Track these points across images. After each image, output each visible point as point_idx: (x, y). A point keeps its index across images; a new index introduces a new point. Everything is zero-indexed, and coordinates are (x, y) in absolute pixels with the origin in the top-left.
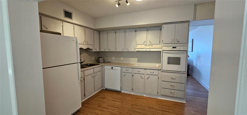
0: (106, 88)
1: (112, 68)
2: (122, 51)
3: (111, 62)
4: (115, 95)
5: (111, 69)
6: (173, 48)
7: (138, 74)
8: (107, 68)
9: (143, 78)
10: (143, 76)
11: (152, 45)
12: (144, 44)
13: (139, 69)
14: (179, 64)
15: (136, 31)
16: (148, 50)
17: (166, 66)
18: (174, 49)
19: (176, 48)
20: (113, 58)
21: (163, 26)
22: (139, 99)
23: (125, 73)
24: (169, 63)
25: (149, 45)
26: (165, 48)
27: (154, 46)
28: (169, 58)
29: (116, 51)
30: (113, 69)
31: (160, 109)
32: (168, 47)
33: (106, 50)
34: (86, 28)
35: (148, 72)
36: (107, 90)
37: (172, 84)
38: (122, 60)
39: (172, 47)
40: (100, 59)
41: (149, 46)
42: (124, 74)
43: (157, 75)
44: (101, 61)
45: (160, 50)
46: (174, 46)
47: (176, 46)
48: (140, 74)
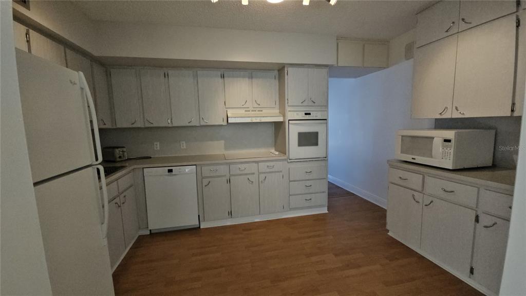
0: (150, 230)
1: (170, 171)
2: (190, 125)
3: (151, 158)
4: (190, 240)
5: (167, 173)
6: (306, 114)
7: (241, 175)
8: (154, 175)
9: (252, 184)
10: (251, 178)
11: (261, 109)
12: (244, 106)
13: (242, 163)
14: (316, 144)
15: (223, 76)
16: (258, 120)
17: (295, 150)
18: (307, 117)
19: (310, 114)
20: (157, 146)
21: (286, 69)
23: (210, 179)
24: (300, 144)
25: (254, 109)
26: (290, 115)
27: (265, 111)
28: (301, 135)
29: (170, 125)
30: (173, 173)
31: (303, 235)
32: (298, 113)
33: (139, 124)
35: (263, 167)
36: (154, 235)
37: (308, 183)
38: (185, 147)
39: (304, 113)
40: (117, 151)
41: (255, 112)
42: (205, 182)
43: (281, 171)
44: (120, 157)
45: (281, 119)
46: (308, 110)
47: (311, 111)
48: (246, 174)
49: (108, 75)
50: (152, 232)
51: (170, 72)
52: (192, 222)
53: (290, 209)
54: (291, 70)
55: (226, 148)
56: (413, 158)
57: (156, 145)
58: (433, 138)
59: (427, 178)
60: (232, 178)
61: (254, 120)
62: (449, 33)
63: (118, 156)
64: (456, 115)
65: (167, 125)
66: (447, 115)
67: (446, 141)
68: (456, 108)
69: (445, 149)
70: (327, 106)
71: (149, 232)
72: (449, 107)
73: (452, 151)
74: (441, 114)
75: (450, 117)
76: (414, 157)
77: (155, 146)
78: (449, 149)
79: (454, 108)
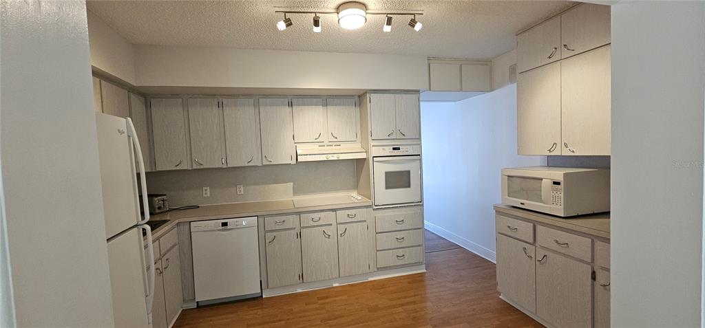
0: (198, 302)
1: (225, 224)
3: (198, 207)
4: (249, 314)
5: (221, 228)
6: (394, 149)
7: (314, 226)
8: (203, 230)
9: (329, 238)
10: (328, 230)
11: (338, 143)
12: (318, 140)
13: (315, 212)
14: (408, 185)
15: (290, 105)
16: (335, 157)
17: (383, 195)
18: (396, 153)
19: (399, 149)
20: (207, 192)
21: (368, 95)
22: (327, 298)
23: (275, 234)
24: (389, 186)
25: (330, 143)
26: (375, 151)
27: (343, 145)
28: (389, 175)
29: (225, 166)
30: (229, 227)
31: (394, 303)
32: (384, 148)
34: (103, 82)
35: (342, 216)
36: (201, 307)
37: (399, 235)
38: (242, 193)
39: (392, 147)
41: (331, 147)
42: (270, 236)
43: (365, 221)
44: (159, 208)
45: (363, 156)
46: (396, 143)
47: (400, 145)
48: (321, 226)
49: (148, 106)
50: (200, 304)
51: (225, 101)
52: (252, 289)
53: (378, 268)
54: (373, 96)
55: (295, 193)
56: (522, 204)
57: (206, 190)
58: (542, 179)
59: (539, 228)
60: (303, 231)
61: (331, 158)
62: (551, 60)
63: (157, 206)
64: (566, 153)
65: (221, 166)
66: (557, 152)
67: (555, 183)
68: (566, 145)
69: (555, 192)
70: (420, 139)
71: (196, 304)
72: (558, 142)
73: (562, 195)
74: (550, 150)
75: (560, 154)
76: (523, 201)
77: (204, 192)
78: (559, 193)
79: (563, 145)
